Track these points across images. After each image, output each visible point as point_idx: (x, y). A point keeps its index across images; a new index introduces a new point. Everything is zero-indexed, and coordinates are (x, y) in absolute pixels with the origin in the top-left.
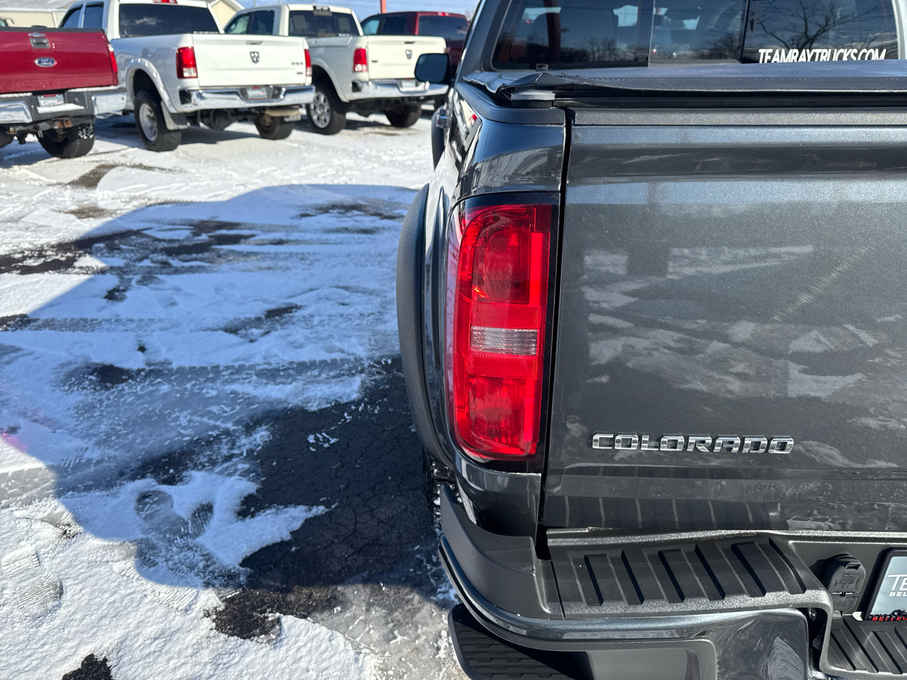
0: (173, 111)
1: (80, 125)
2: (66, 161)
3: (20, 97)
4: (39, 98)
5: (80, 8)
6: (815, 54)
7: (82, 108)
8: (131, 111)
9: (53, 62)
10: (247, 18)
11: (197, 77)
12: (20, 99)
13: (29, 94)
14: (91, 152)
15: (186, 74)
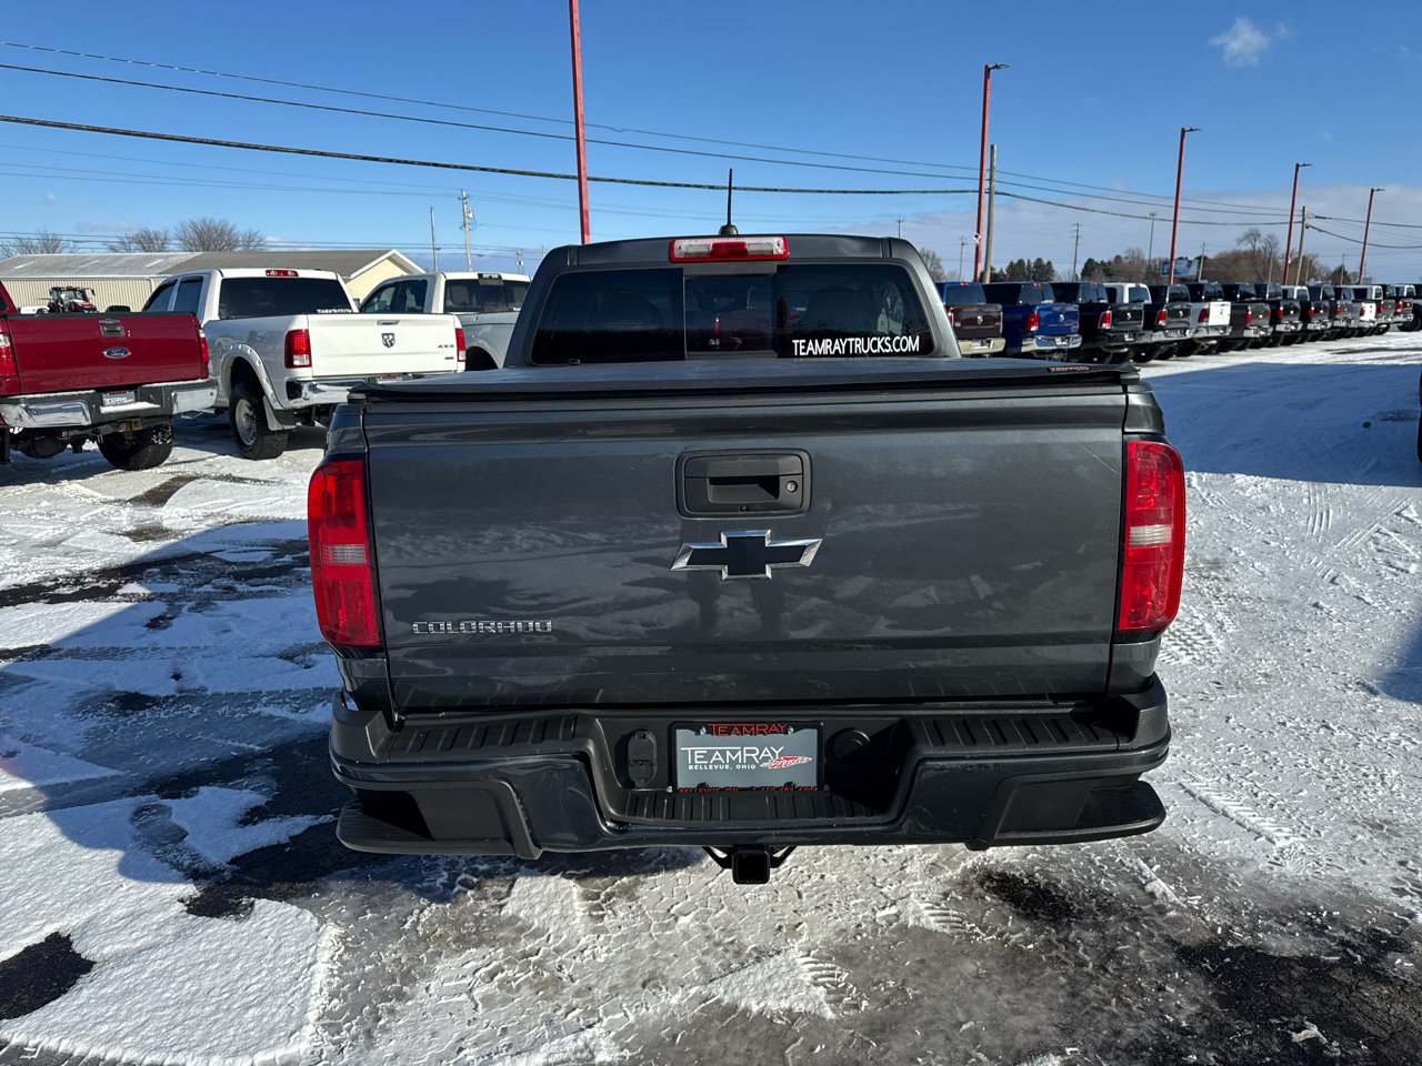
0: (277, 407)
1: (155, 428)
2: (133, 473)
3: (80, 395)
4: (104, 395)
5: (174, 284)
6: (848, 342)
7: (158, 406)
8: (226, 409)
9: (126, 353)
10: (393, 289)
11: (310, 365)
12: (80, 396)
13: (91, 391)
14: (167, 461)
15: (296, 363)
